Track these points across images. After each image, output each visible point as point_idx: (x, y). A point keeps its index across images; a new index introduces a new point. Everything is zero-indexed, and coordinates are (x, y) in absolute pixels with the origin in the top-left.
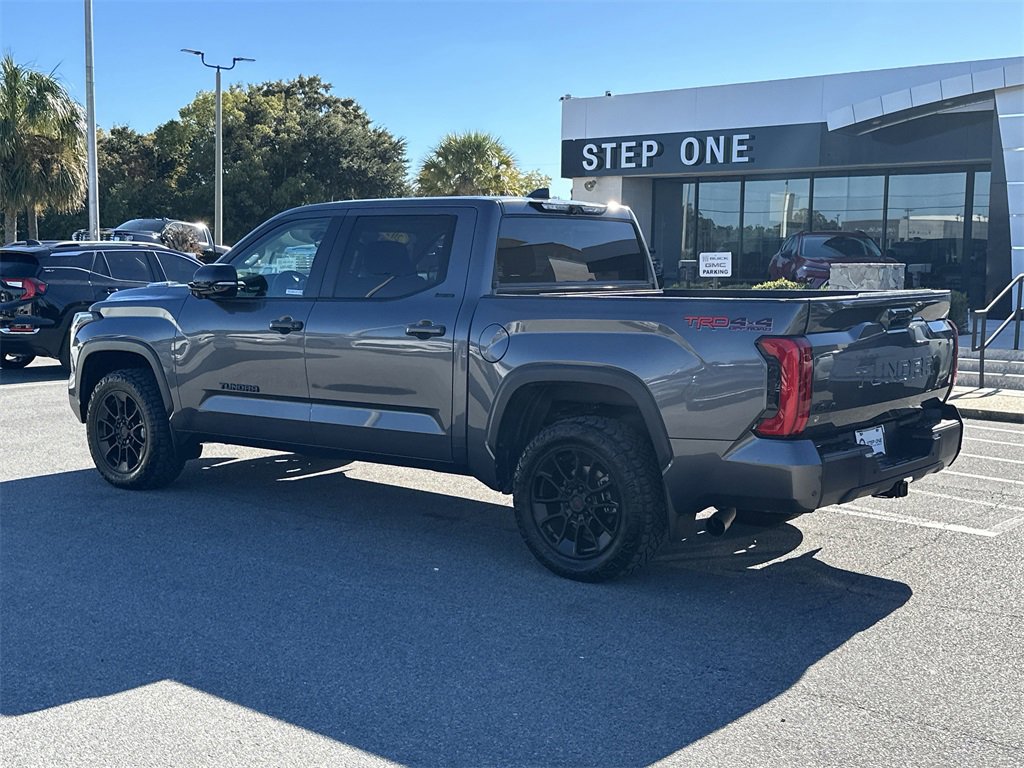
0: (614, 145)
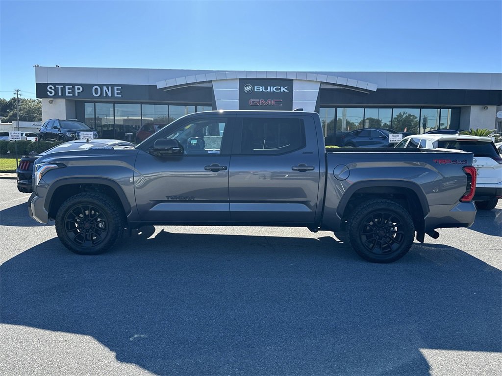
0: (62, 86)
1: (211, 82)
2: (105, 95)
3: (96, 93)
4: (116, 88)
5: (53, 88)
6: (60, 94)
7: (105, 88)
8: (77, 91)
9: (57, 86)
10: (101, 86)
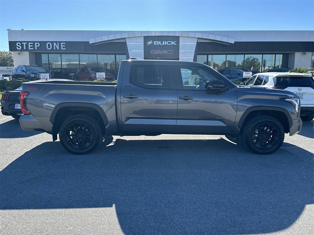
0: (26, 43)
1: (125, 38)
2: (55, 49)
3: (49, 47)
4: (62, 44)
5: (20, 44)
6: (25, 49)
7: (55, 44)
8: (36, 46)
9: (23, 43)
10: (52, 43)
